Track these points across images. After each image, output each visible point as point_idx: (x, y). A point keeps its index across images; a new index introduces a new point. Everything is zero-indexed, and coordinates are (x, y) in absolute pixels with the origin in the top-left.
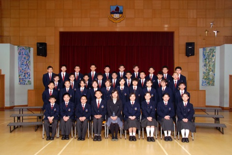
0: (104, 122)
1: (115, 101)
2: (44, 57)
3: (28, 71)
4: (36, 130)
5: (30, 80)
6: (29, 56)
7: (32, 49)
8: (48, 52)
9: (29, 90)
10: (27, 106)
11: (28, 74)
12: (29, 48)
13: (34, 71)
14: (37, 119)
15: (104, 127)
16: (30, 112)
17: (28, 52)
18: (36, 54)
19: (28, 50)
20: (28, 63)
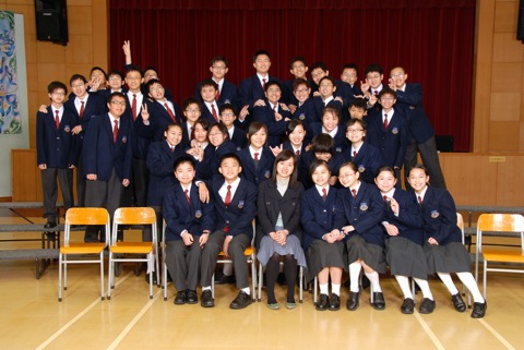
0: (249, 252)
1: (282, 188)
2: (59, 47)
3: (11, 90)
4: (39, 275)
5: (18, 118)
6: (11, 42)
7: (19, 19)
8: (72, 29)
9: (13, 151)
10: (9, 199)
11: (12, 99)
12: (11, 15)
13: (30, 91)
14: (43, 240)
15: (250, 264)
16: (20, 220)
17: (8, 28)
18: (35, 37)
19: (6, 22)
20: (7, 63)
